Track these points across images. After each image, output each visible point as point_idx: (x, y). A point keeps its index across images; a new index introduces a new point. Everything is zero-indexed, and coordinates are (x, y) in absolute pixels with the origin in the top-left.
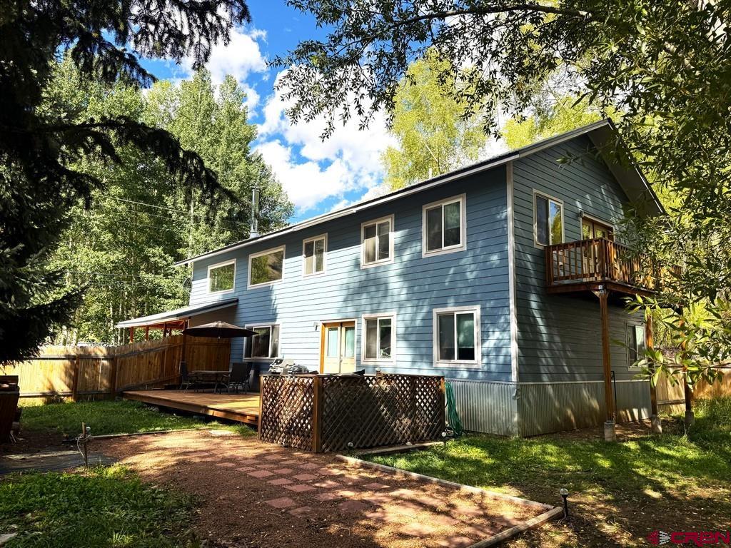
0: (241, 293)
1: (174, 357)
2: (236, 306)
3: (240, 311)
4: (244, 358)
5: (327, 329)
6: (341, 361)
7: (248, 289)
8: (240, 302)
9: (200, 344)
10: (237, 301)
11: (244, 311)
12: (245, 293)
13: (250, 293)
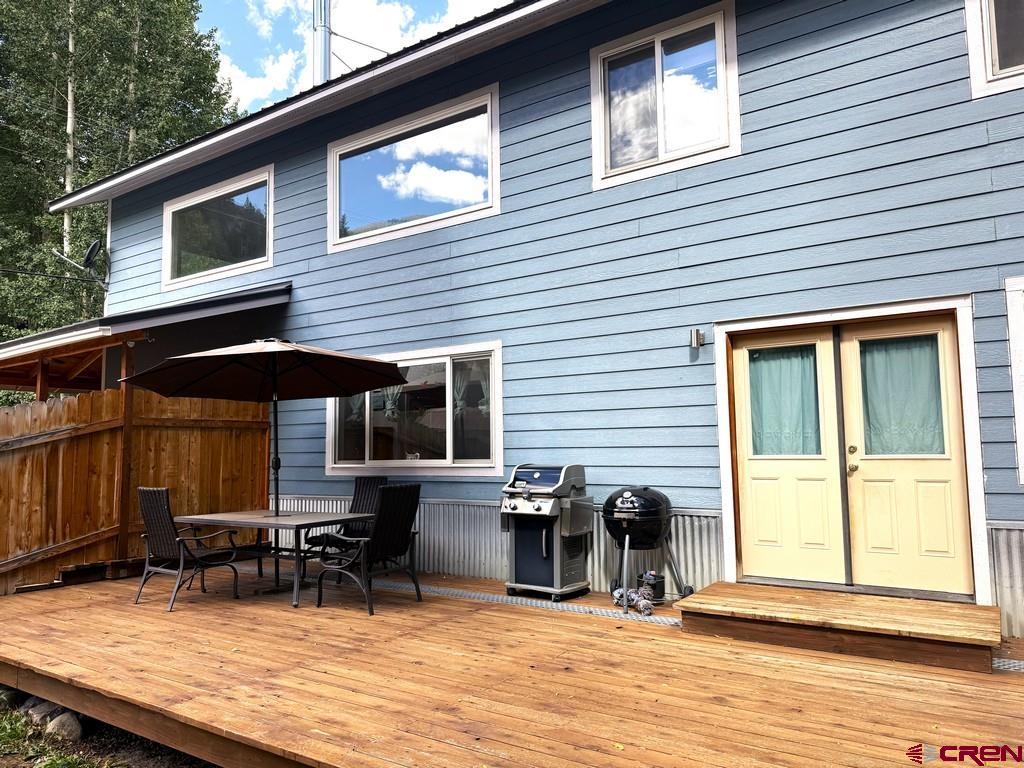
0: (302, 267)
1: (92, 470)
2: (285, 307)
3: (303, 321)
4: (329, 463)
5: (741, 356)
6: (845, 473)
7: (331, 250)
8: (299, 294)
9: (180, 425)
10: (288, 290)
11: (316, 319)
12: (317, 264)
13: (337, 261)
